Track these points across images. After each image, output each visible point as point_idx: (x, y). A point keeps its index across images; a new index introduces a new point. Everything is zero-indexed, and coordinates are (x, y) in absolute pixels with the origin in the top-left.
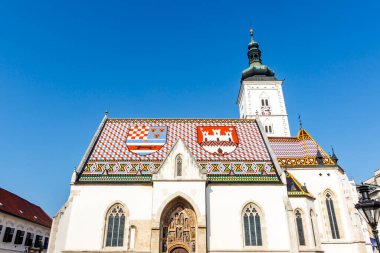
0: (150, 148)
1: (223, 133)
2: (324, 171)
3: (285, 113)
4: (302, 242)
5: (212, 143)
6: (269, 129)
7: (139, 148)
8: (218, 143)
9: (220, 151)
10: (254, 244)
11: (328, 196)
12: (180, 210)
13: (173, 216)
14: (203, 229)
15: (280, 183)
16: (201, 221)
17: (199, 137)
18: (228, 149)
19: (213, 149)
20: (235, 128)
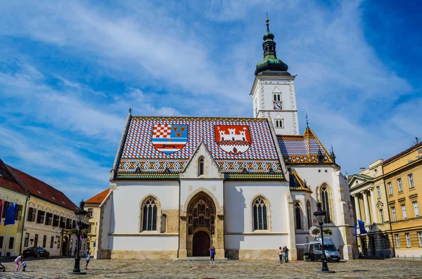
2: (323, 169)
3: (295, 109)
4: (299, 227)
5: (228, 143)
6: (279, 124)
8: (233, 142)
9: (235, 150)
10: (261, 228)
11: (324, 189)
12: (202, 202)
13: (196, 206)
14: (221, 217)
15: (284, 180)
16: (219, 211)
17: (217, 136)
18: (242, 149)
19: (229, 148)
20: (248, 127)
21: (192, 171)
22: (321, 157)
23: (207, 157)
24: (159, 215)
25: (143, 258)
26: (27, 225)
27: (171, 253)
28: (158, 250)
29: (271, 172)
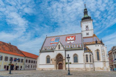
0: (55, 43)
1: (72, 38)
2: (97, 45)
3: (93, 29)
9: (70, 42)
10: (76, 62)
11: (98, 51)
12: (60, 56)
14: (64, 60)
16: (64, 58)
17: (66, 39)
18: (72, 42)
20: (75, 36)
21: (57, 49)
22: (96, 42)
23: (61, 45)
24: (50, 60)
26: (25, 63)
27: (53, 68)
28: (50, 68)
29: (79, 47)
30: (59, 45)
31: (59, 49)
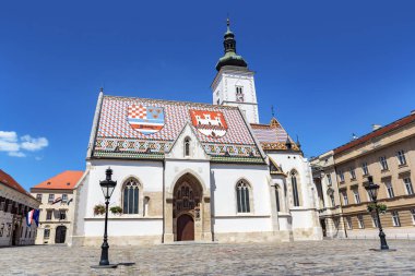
0: (152, 127)
1: (213, 118)
3: (255, 102)
4: (278, 210)
5: (205, 127)
7: (142, 127)
9: (213, 133)
10: (244, 211)
11: (293, 175)
12: (185, 184)
13: (180, 189)
14: (207, 200)
15: (264, 164)
16: (206, 193)
17: (193, 120)
18: (220, 133)
19: (208, 132)
20: (222, 114)
21: (178, 152)
23: (193, 138)
24: (141, 197)
25: (124, 244)
27: (155, 238)
28: (141, 234)
29: (251, 155)
30: (187, 140)
31: (187, 153)
